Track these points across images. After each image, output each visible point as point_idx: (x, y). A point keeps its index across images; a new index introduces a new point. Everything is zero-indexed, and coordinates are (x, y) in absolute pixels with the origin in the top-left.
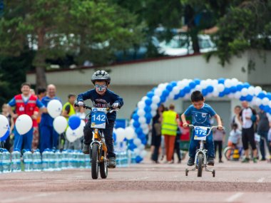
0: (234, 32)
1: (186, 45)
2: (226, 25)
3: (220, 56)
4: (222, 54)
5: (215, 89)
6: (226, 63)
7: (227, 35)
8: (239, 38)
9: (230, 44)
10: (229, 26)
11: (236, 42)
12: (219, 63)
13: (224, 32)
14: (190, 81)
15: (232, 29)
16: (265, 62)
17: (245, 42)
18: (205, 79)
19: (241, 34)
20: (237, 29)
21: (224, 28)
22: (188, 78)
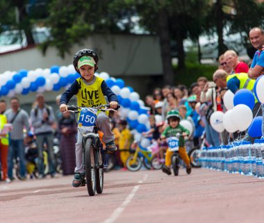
0: (71, 16)
1: (19, 41)
2: (62, 9)
3: (58, 47)
4: (60, 43)
5: (48, 81)
6: (66, 54)
7: (64, 21)
8: (79, 22)
9: (68, 30)
10: (65, 9)
11: (75, 27)
12: (58, 55)
13: (60, 17)
14: (14, 73)
15: (69, 13)
16: (114, 48)
17: (86, 26)
18: (34, 69)
19: (81, 18)
20: (75, 12)
21: (59, 12)
22: (12, 71)
